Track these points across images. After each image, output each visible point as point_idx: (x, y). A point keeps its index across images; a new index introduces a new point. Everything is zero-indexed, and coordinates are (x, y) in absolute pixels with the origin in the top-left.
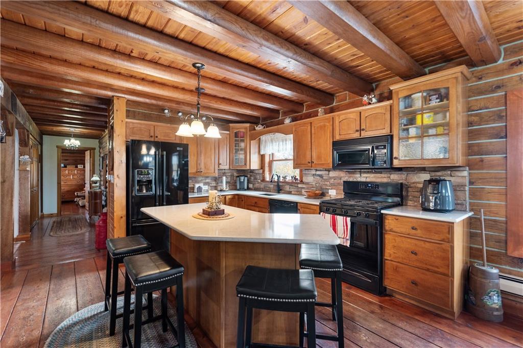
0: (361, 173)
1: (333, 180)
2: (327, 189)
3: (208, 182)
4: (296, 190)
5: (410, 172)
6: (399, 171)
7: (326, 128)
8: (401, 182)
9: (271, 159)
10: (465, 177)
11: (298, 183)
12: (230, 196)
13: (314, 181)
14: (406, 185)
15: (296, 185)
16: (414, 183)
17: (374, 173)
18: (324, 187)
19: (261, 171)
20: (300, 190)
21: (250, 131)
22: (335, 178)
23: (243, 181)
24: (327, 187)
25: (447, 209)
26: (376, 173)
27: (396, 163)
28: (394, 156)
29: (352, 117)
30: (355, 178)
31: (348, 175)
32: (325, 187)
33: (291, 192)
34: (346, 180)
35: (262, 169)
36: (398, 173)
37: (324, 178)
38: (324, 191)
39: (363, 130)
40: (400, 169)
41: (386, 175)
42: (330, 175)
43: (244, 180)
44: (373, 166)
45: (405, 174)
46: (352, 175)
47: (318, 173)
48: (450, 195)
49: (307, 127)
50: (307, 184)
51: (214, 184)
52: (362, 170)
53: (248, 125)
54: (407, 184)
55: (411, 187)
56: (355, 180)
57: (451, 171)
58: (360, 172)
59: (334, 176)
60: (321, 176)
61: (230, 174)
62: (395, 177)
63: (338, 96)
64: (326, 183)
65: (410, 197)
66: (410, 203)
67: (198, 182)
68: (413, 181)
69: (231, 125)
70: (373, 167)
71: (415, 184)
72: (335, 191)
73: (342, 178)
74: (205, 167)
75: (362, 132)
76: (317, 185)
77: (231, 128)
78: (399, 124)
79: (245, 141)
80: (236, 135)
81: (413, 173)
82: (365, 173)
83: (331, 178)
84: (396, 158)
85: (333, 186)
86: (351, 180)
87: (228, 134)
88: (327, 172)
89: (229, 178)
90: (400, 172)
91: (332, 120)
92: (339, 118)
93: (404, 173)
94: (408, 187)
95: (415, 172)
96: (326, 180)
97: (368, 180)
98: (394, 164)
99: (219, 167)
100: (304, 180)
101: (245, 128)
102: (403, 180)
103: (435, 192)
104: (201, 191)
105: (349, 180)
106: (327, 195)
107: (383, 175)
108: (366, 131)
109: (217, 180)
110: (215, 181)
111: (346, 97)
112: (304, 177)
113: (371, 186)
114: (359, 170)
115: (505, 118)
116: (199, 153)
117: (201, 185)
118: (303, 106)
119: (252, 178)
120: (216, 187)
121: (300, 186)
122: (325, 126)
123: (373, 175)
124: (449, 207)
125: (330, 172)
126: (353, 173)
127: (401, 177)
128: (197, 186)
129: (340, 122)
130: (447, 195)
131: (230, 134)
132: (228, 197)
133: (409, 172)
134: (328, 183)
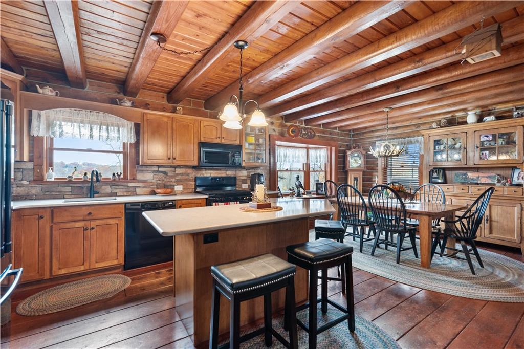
0: (206, 170)
1: (179, 177)
4: (124, 190)
7: (190, 128)
11: (127, 182)
13: (154, 178)
15: (126, 184)
16: (239, 177)
19: (30, 166)
20: (131, 189)
21: (20, 89)
22: (181, 175)
30: (202, 174)
31: (196, 172)
32: (168, 184)
33: (116, 193)
35: (33, 160)
37: (169, 174)
39: (223, 138)
41: (224, 172)
42: (176, 172)
46: (200, 172)
47: (161, 169)
50: (145, 181)
59: (181, 172)
60: (165, 173)
62: (229, 173)
64: (172, 179)
72: (182, 186)
73: (190, 175)
76: (158, 182)
82: (209, 170)
83: (178, 175)
85: (180, 182)
88: (173, 169)
92: (203, 123)
95: (239, 170)
96: (172, 177)
100: (140, 178)
102: (234, 175)
112: (138, 175)
113: (219, 180)
121: (134, 184)
125: (176, 169)
134: (174, 180)
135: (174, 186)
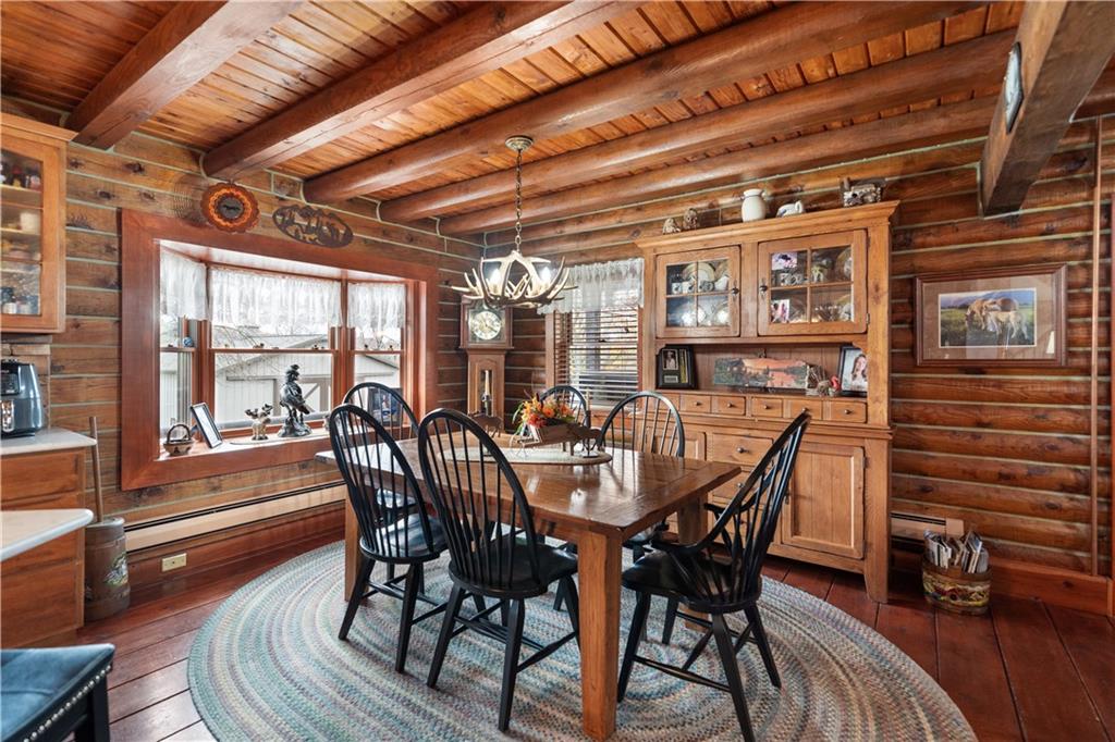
10: (45, 356)
25: (33, 426)
48: (38, 395)
57: (12, 344)
103: (8, 391)
115: (117, 253)
124: (36, 423)
130: (32, 396)
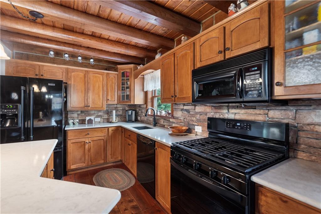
0: (228, 108)
1: (199, 116)
2: (193, 125)
3: (100, 115)
4: (168, 124)
5: (302, 108)
6: (283, 105)
7: (188, 55)
8: (286, 121)
9: (153, 95)
11: (170, 118)
12: (113, 128)
13: (182, 116)
14: (295, 127)
15: (168, 119)
16: (308, 125)
17: (244, 108)
18: (191, 123)
19: (145, 106)
20: (171, 124)
21: (134, 71)
22: (201, 114)
23: (130, 114)
24: (194, 123)
26: (246, 107)
27: (279, 92)
28: (276, 81)
29: (214, 35)
30: (222, 114)
31: (215, 111)
33: (165, 125)
34: (211, 116)
35: (146, 104)
36: (281, 108)
37: (191, 113)
38: (191, 127)
39: (228, 49)
40: (284, 103)
42: (196, 110)
43: (132, 113)
44: (241, 98)
45: (292, 110)
46: (219, 111)
47: (186, 107)
49: (171, 59)
50: (177, 118)
51: (106, 116)
52: (230, 104)
53: (132, 66)
54: (296, 125)
55: (304, 131)
56: (221, 117)
58: (228, 106)
59: (200, 111)
60: (188, 111)
61: (122, 108)
62: (276, 114)
63: (205, 22)
64: (193, 118)
65: (303, 146)
66: (301, 155)
67: (89, 115)
68: (309, 121)
69: (119, 66)
70: (241, 100)
71: (312, 127)
72: (201, 127)
73: (208, 114)
74: (93, 103)
75: (227, 52)
76: (185, 120)
77: (119, 69)
78: (286, 29)
79: (130, 80)
80: (123, 74)
81: (307, 108)
82: (233, 107)
83: (197, 113)
84: (279, 84)
85: (199, 122)
86: (217, 116)
87: (116, 74)
88: (193, 107)
89: (121, 112)
90: (284, 108)
91: (193, 45)
92: (200, 41)
93: (291, 108)
94: (298, 130)
95: (311, 108)
96: (192, 115)
97: (238, 117)
98: (276, 94)
99: (107, 102)
100: (175, 115)
101: (130, 69)
102: (289, 119)
104: (92, 123)
105: (214, 117)
106: (193, 131)
107: (257, 111)
108: (232, 50)
109: (109, 113)
110: (108, 114)
111: (213, 21)
112: (174, 112)
113: (240, 126)
114: (227, 104)
116: (87, 90)
117: (92, 118)
118: (174, 42)
119: (140, 112)
120: (108, 119)
121: (171, 120)
122: (186, 54)
123: (243, 111)
125: (196, 107)
126: (220, 108)
127: (286, 115)
128: (88, 118)
129: (201, 46)
131: (118, 75)
132: (110, 129)
133: (299, 108)
134: (194, 119)
135: (194, 125)
